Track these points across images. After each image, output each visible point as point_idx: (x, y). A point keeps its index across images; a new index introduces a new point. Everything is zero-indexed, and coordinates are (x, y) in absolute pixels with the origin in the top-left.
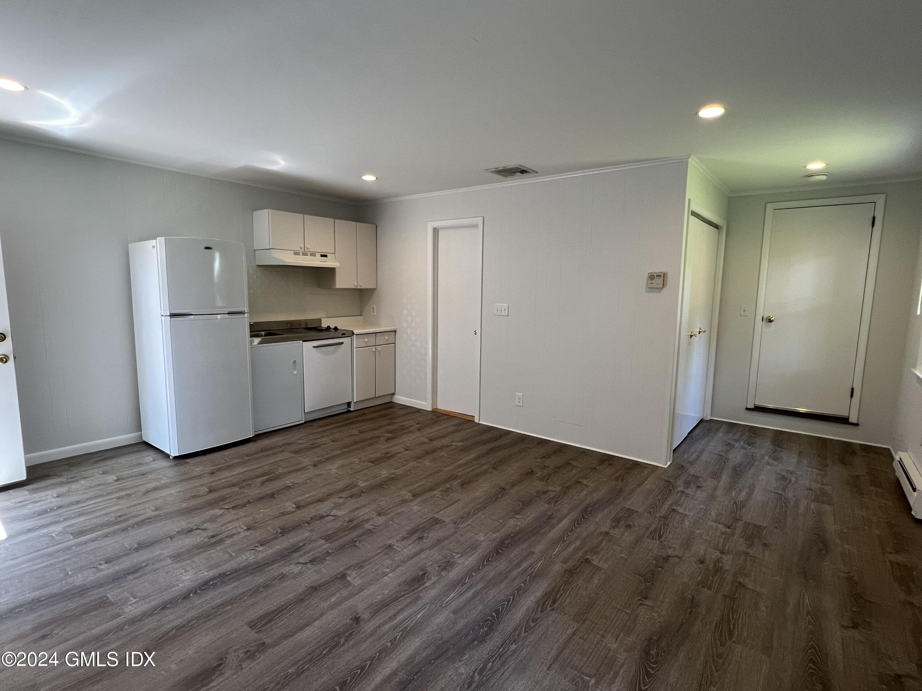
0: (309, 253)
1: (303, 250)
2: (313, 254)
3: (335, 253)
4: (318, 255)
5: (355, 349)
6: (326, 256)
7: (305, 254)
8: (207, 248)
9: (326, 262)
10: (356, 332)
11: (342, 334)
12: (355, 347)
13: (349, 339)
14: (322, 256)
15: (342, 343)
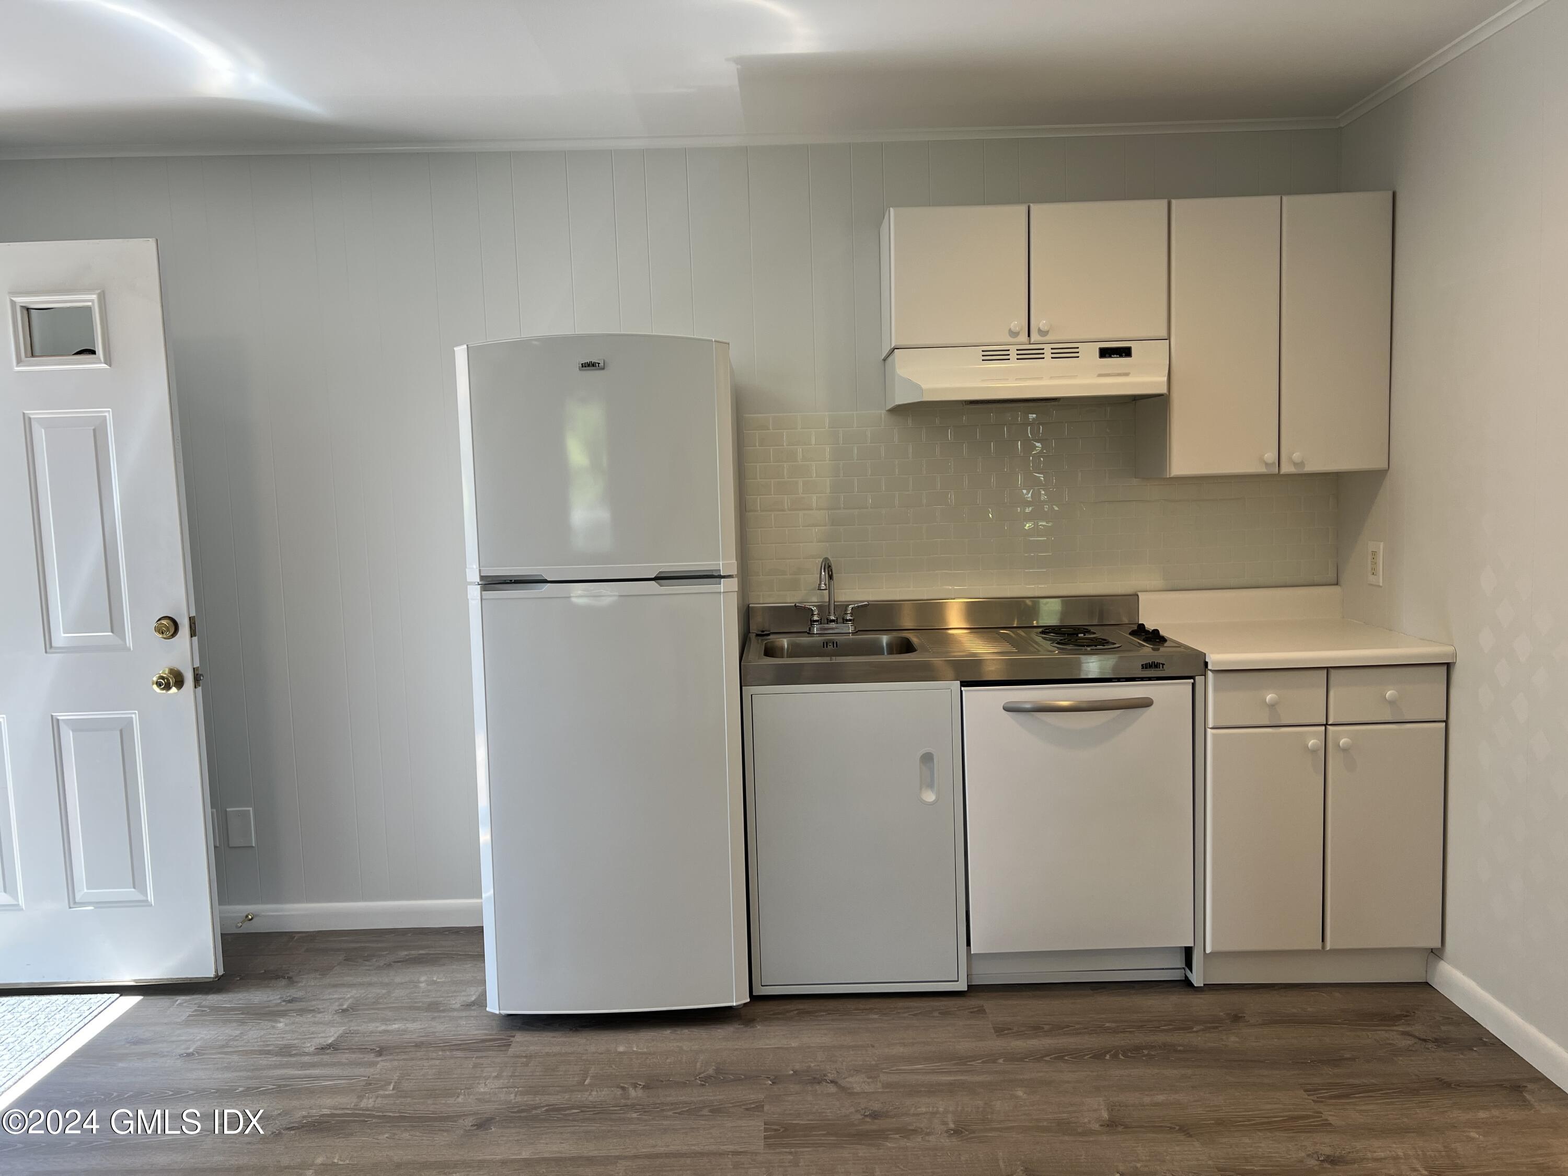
0: (1048, 350)
1: (1023, 337)
2: (1066, 351)
3: (1169, 338)
4: (1090, 352)
5: (1210, 732)
6: (1125, 352)
7: (1031, 354)
8: (589, 365)
9: (1127, 374)
10: (1215, 658)
11: (1146, 666)
12: (1210, 723)
13: (1184, 687)
14: (1105, 353)
15: (1146, 703)
